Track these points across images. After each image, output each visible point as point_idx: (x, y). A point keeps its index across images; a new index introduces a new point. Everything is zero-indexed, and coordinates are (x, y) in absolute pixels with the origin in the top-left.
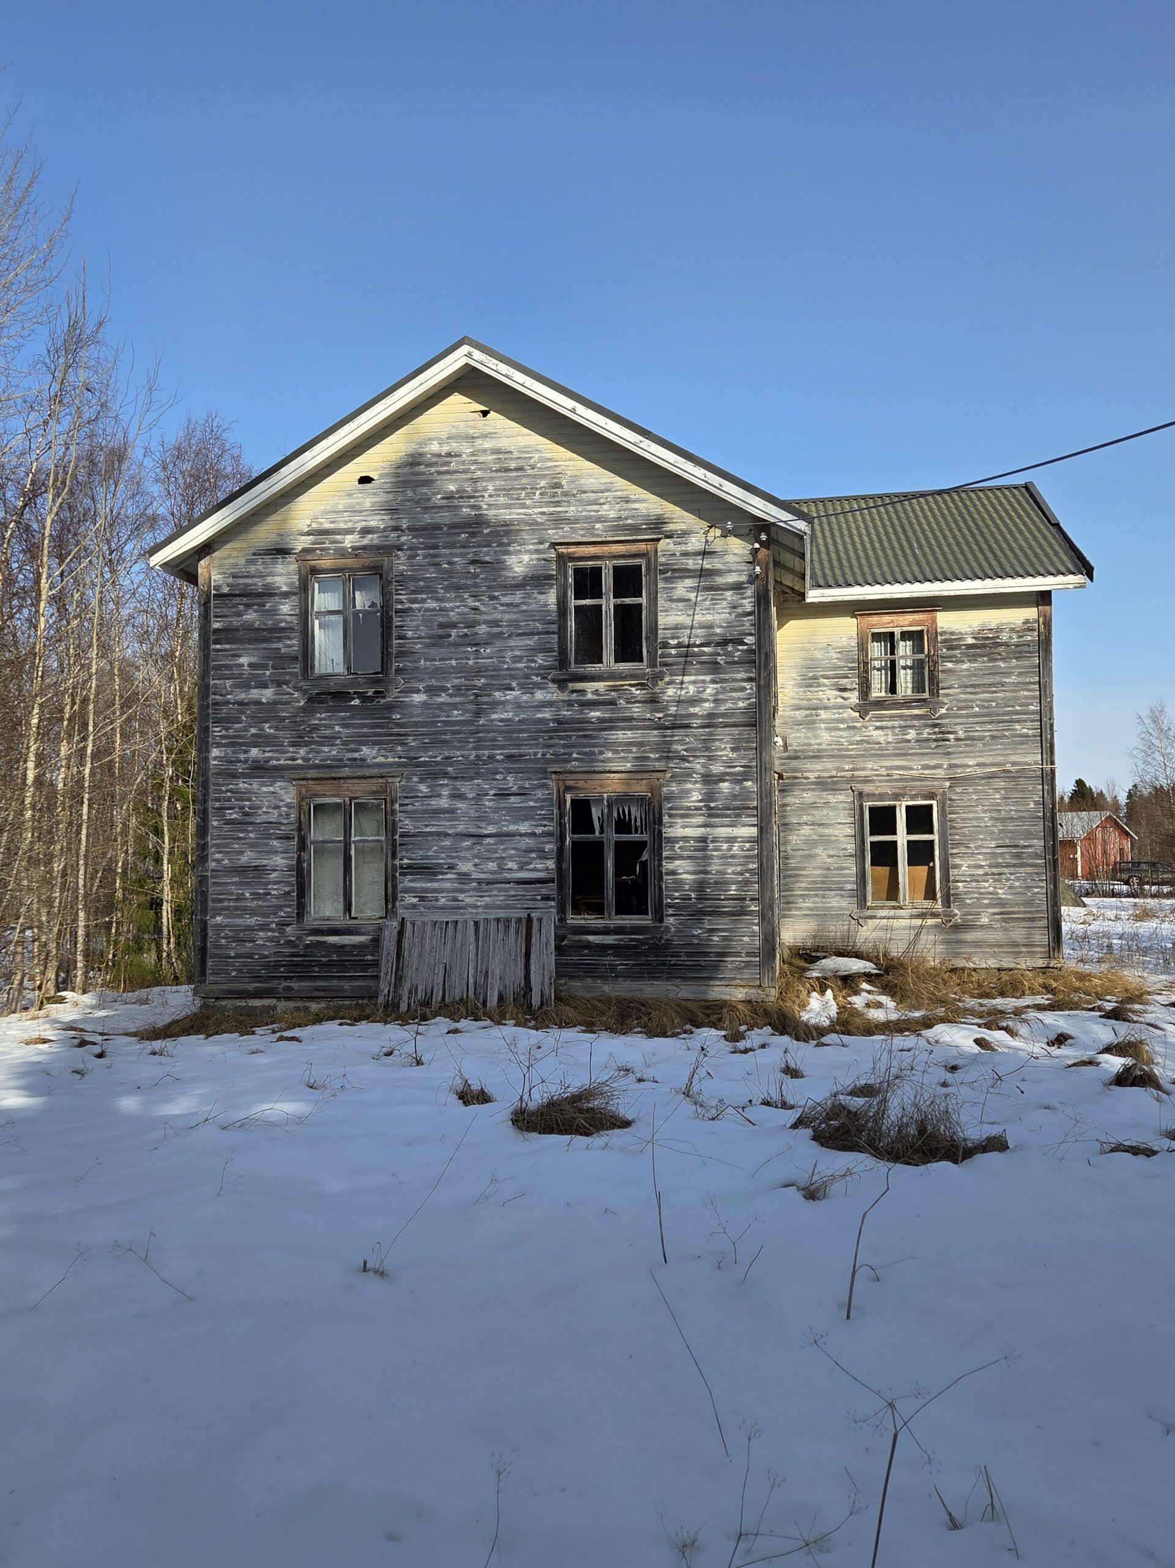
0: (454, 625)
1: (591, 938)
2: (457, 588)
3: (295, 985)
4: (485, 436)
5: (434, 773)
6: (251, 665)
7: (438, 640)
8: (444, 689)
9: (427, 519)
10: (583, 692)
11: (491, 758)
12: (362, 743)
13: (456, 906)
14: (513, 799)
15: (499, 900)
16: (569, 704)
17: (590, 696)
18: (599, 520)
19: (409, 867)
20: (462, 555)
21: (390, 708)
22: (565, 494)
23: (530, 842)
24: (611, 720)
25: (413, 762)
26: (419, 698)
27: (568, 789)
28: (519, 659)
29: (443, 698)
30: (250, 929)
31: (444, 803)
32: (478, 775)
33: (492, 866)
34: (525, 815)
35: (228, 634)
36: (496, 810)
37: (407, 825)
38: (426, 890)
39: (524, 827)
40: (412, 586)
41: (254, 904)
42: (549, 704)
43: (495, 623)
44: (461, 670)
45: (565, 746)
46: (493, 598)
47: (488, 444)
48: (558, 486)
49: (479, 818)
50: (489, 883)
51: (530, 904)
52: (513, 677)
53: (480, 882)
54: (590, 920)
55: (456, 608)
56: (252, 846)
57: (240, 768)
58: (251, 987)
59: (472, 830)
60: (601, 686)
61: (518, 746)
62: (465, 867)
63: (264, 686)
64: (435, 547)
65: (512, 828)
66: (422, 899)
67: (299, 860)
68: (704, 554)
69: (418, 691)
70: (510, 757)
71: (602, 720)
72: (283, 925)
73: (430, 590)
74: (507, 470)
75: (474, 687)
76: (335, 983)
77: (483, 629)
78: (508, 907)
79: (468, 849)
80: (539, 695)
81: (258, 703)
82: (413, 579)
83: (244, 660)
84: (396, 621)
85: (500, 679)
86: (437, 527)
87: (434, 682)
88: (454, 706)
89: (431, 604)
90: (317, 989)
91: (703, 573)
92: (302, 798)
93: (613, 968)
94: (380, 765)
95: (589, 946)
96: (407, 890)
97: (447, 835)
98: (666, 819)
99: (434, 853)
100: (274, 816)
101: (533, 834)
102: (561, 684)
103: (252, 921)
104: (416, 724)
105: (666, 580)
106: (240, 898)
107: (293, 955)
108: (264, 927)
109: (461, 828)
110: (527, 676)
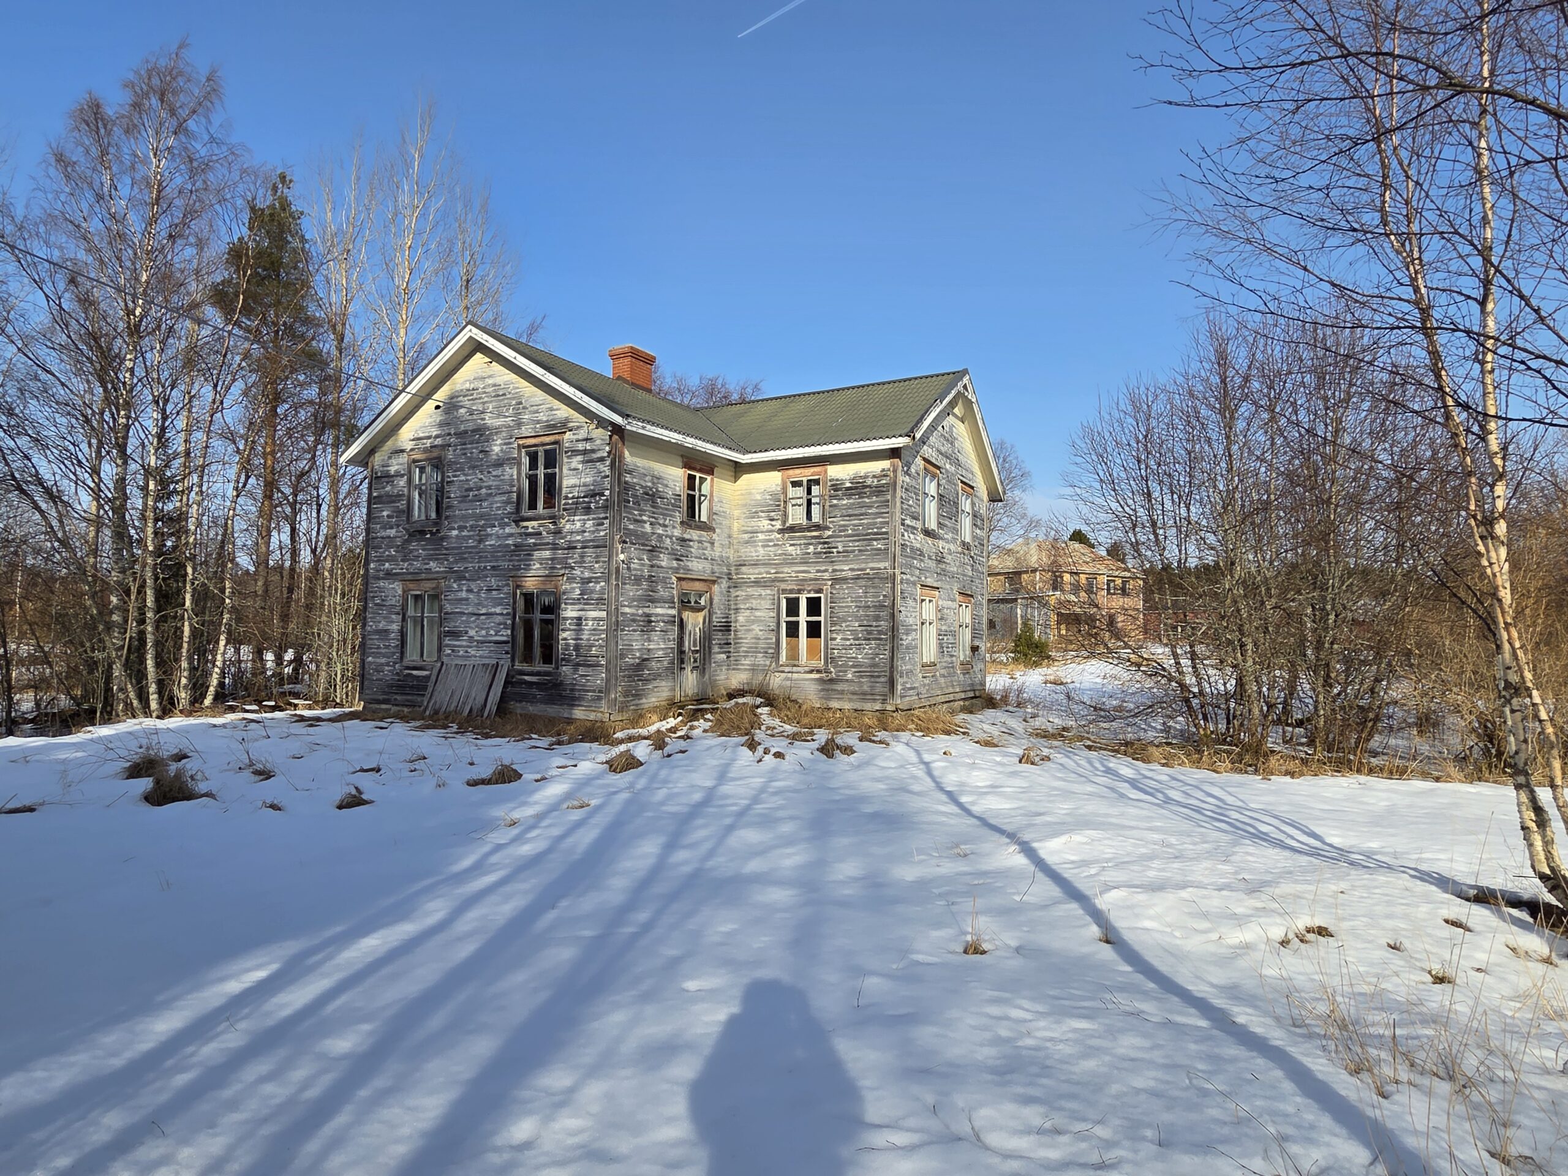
0: (470, 489)
1: (526, 678)
2: (473, 467)
3: (399, 697)
4: (490, 377)
5: (460, 577)
6: (388, 516)
7: (464, 499)
8: (466, 527)
9: (462, 428)
10: (527, 527)
11: (485, 567)
12: (430, 560)
13: (467, 657)
14: (494, 592)
15: (486, 653)
16: (521, 534)
17: (530, 530)
18: (538, 422)
19: (448, 632)
20: (476, 448)
21: (442, 539)
22: (524, 408)
23: (500, 619)
24: (540, 544)
25: (451, 571)
26: (455, 533)
27: (518, 587)
28: (498, 508)
29: (465, 533)
30: (382, 665)
31: (464, 595)
32: (479, 578)
33: (483, 632)
34: (498, 602)
35: (379, 499)
36: (487, 599)
37: (448, 608)
38: (455, 646)
39: (498, 610)
40: (454, 467)
41: (383, 651)
42: (511, 535)
43: (489, 487)
44: (474, 515)
45: (518, 561)
46: (489, 472)
47: (490, 381)
48: (521, 403)
49: (479, 604)
50: (483, 642)
51: (500, 656)
52: (496, 519)
53: (478, 641)
54: (526, 667)
55: (473, 479)
56: (385, 618)
57: (381, 574)
58: (381, 697)
59: (476, 611)
60: (535, 523)
61: (497, 561)
62: (472, 633)
63: (391, 528)
64: (465, 444)
65: (493, 610)
66: (453, 651)
67: (402, 627)
68: (586, 440)
69: (454, 529)
70: (493, 567)
71: (535, 544)
72: (395, 663)
73: (462, 469)
74: (498, 396)
75: (478, 526)
76: (415, 697)
77: (484, 491)
78: (490, 657)
79: (474, 622)
80: (507, 530)
81: (389, 537)
82: (456, 463)
83: (385, 513)
84: (447, 488)
85: (489, 519)
86: (466, 432)
87: (461, 523)
88: (469, 537)
89: (463, 478)
90: (408, 701)
91: (585, 452)
92: (404, 591)
93: (535, 696)
94: (438, 572)
95: (526, 682)
96: (447, 646)
97: (464, 614)
98: (563, 606)
99: (458, 624)
100: (393, 602)
101: (502, 614)
102: (517, 522)
103: (383, 660)
104: (453, 548)
105: (568, 457)
106: (379, 647)
107: (399, 680)
108: (388, 664)
109: (470, 610)
110: (502, 519)
